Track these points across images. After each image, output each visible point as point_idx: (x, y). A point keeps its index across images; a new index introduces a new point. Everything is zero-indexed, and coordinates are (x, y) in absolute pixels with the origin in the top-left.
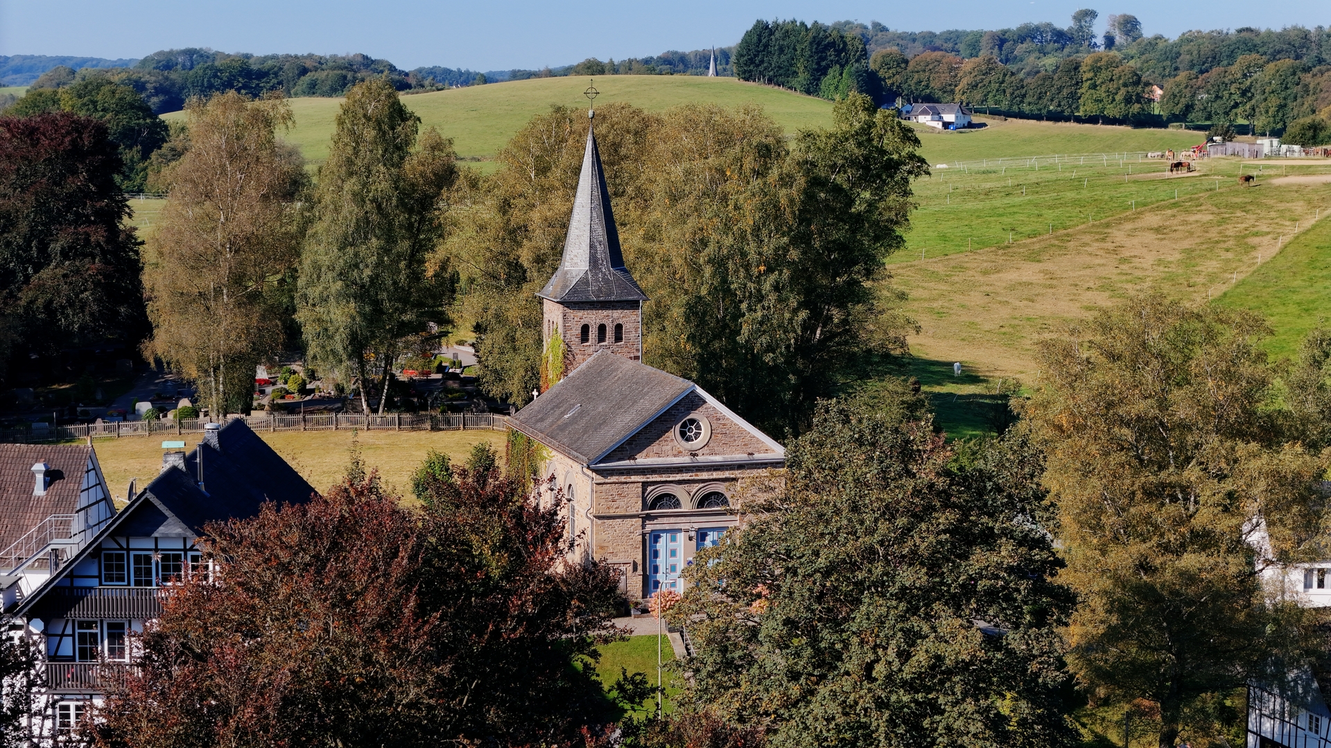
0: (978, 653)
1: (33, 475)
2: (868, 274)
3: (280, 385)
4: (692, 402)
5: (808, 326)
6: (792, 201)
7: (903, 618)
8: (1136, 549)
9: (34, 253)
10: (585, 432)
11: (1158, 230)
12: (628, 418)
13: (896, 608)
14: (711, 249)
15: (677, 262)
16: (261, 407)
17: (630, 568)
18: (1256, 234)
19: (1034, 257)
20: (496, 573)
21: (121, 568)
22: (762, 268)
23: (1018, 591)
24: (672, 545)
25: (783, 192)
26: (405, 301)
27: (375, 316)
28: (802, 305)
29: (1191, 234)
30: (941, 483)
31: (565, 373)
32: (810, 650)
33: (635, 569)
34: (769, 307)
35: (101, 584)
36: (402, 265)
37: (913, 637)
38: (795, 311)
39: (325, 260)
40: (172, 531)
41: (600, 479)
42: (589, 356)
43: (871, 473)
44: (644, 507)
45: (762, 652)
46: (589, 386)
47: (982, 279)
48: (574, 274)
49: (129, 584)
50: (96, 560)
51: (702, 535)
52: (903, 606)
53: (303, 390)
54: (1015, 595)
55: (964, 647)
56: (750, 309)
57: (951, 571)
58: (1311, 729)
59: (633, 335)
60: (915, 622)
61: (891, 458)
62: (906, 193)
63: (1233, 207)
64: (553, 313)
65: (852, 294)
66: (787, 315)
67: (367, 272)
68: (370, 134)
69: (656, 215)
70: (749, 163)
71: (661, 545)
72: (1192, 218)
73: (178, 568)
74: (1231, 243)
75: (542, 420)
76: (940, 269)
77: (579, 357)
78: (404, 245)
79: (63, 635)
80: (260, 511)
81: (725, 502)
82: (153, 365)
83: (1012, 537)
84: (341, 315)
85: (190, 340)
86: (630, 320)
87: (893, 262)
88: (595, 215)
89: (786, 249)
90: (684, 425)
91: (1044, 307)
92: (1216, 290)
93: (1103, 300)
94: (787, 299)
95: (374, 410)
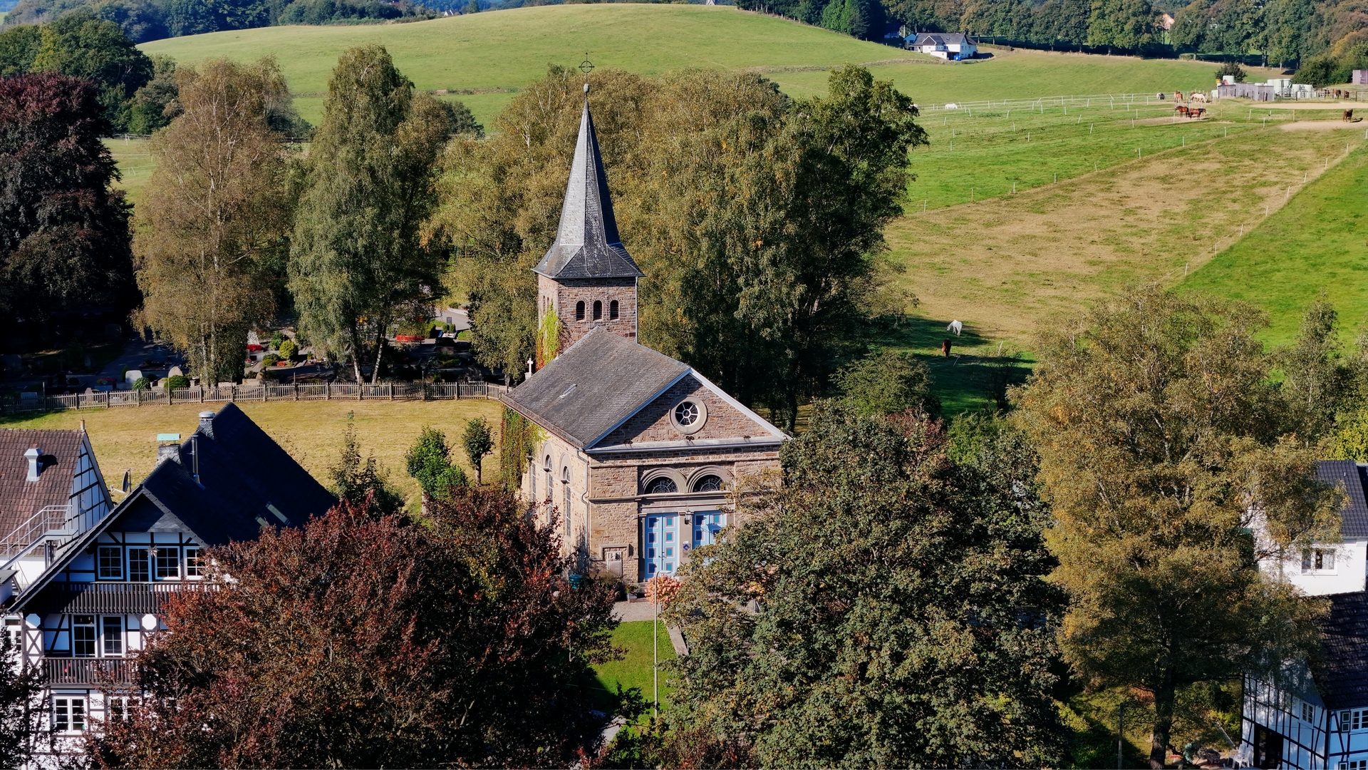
0: (970, 657)
1: (26, 461)
2: (866, 246)
3: (272, 351)
4: (688, 385)
5: (805, 300)
6: (787, 174)
7: (896, 620)
8: (1130, 541)
9: (22, 218)
10: (581, 414)
11: (1164, 179)
12: (623, 401)
13: (890, 610)
14: (709, 222)
15: (674, 234)
16: (253, 375)
17: (626, 552)
18: (1264, 184)
19: (1038, 208)
20: (492, 595)
21: (117, 562)
22: (759, 243)
23: (1010, 593)
24: (668, 529)
25: (778, 166)
26: (398, 271)
27: (366, 284)
28: (799, 279)
29: (1198, 183)
30: (935, 485)
31: (560, 350)
32: (803, 651)
33: (631, 553)
34: (766, 282)
35: (97, 579)
36: (396, 233)
37: (905, 640)
38: (792, 286)
39: (319, 229)
40: (168, 528)
41: (596, 463)
42: (585, 333)
43: (865, 475)
44: (640, 491)
45: (756, 652)
46: (584, 364)
47: (983, 231)
48: (569, 250)
49: (125, 579)
50: (93, 555)
51: (698, 518)
52: (896, 608)
53: (295, 357)
54: (1008, 597)
55: (957, 650)
56: (747, 284)
57: (944, 573)
58: (1304, 718)
59: (629, 311)
60: (908, 624)
61: (885, 460)
62: (904, 164)
63: (1241, 155)
64: (548, 289)
65: (852, 265)
66: (784, 290)
67: (361, 242)
68: (363, 100)
69: (654, 185)
70: (745, 135)
71: (657, 529)
72: (1199, 167)
73: (174, 563)
74: (1238, 194)
75: (537, 399)
76: (942, 221)
77: (575, 334)
78: (396, 215)
79: (59, 630)
80: (260, 535)
81: (721, 486)
82: (143, 334)
83: (1005, 538)
84: (334, 285)
85: (181, 310)
86: (626, 296)
88: (590, 190)
89: (783, 225)
90: (680, 409)
91: (1047, 262)
92: (1223, 244)
93: (1107, 254)
94: (784, 273)
95: (368, 380)
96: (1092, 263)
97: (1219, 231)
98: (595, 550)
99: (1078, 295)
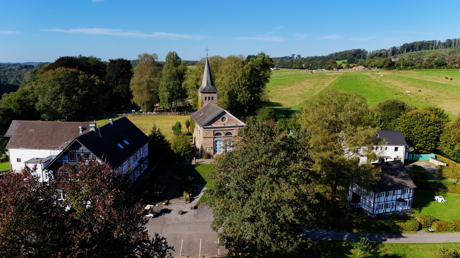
1: (79, 129)
2: (263, 87)
3: (160, 107)
4: (224, 113)
5: (251, 97)
6: (248, 72)
9: (115, 83)
10: (203, 119)
11: (309, 82)
12: (211, 116)
15: (226, 84)
16: (155, 111)
17: (211, 148)
18: (325, 82)
19: (289, 86)
21: (74, 157)
22: (242, 86)
24: (220, 143)
25: (246, 71)
26: (179, 92)
27: (173, 95)
28: (249, 93)
29: (314, 82)
31: (202, 106)
33: (212, 148)
34: (243, 94)
35: (69, 161)
38: (248, 94)
40: (84, 149)
41: (204, 130)
42: (207, 103)
44: (214, 135)
46: (206, 109)
47: (281, 89)
48: (204, 87)
49: (76, 161)
50: (67, 155)
53: (164, 108)
56: (239, 94)
59: (215, 99)
62: (270, 71)
64: (200, 94)
65: (260, 91)
66: (247, 95)
67: (171, 87)
68: (172, 61)
69: (223, 75)
70: (240, 65)
71: (217, 143)
72: (314, 80)
73: (89, 157)
74: (321, 84)
75: (196, 116)
76: (274, 88)
77: (205, 103)
78: (178, 82)
81: (231, 134)
82: (133, 103)
84: (166, 95)
85: (139, 99)
86: (215, 96)
87: (267, 85)
89: (247, 82)
90: (222, 118)
91: (291, 94)
92: (319, 91)
93: (301, 93)
94: (247, 92)
95: (174, 112)
96: (298, 94)
97: (318, 89)
98: (204, 148)
99: (296, 99)
